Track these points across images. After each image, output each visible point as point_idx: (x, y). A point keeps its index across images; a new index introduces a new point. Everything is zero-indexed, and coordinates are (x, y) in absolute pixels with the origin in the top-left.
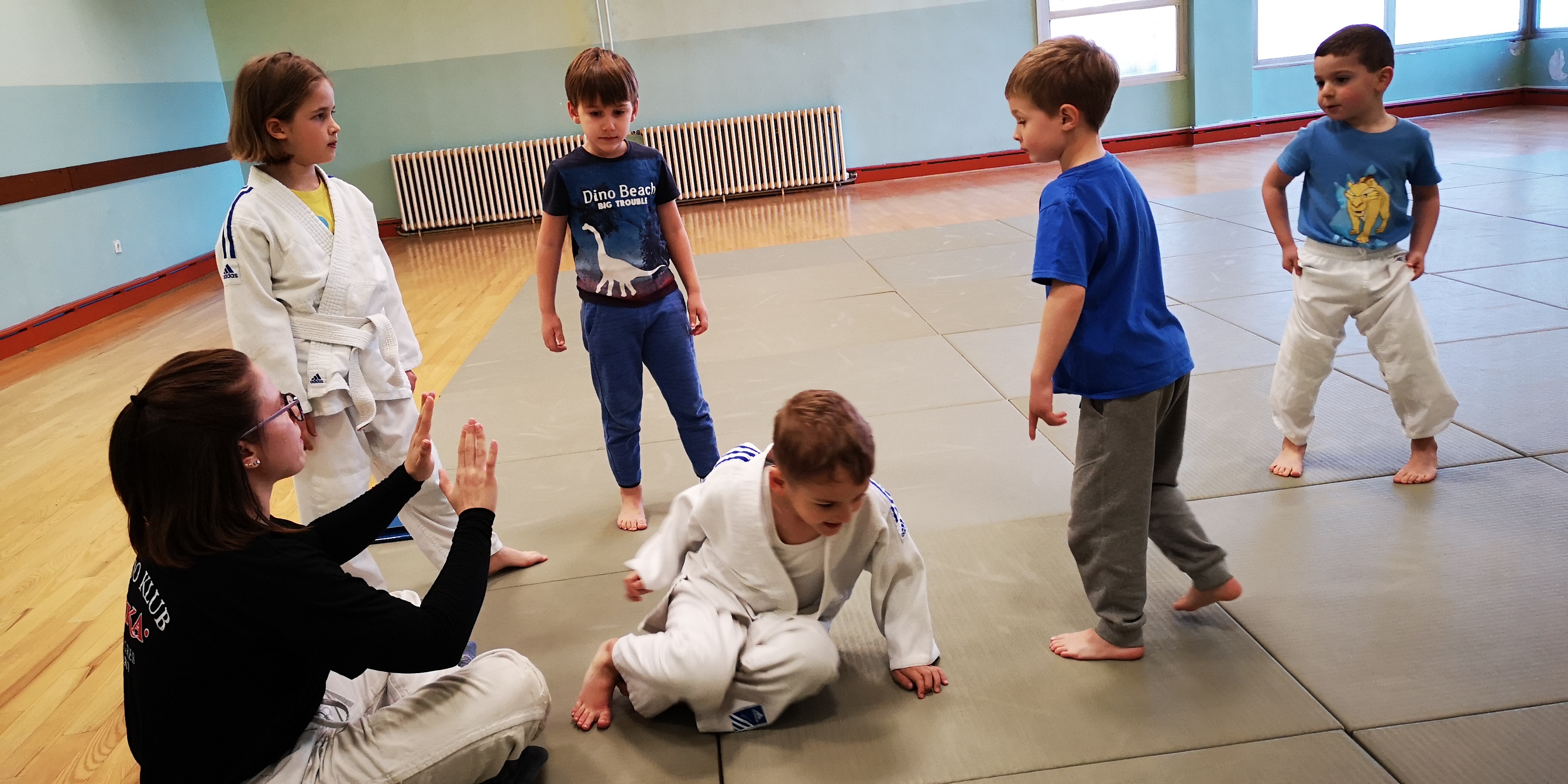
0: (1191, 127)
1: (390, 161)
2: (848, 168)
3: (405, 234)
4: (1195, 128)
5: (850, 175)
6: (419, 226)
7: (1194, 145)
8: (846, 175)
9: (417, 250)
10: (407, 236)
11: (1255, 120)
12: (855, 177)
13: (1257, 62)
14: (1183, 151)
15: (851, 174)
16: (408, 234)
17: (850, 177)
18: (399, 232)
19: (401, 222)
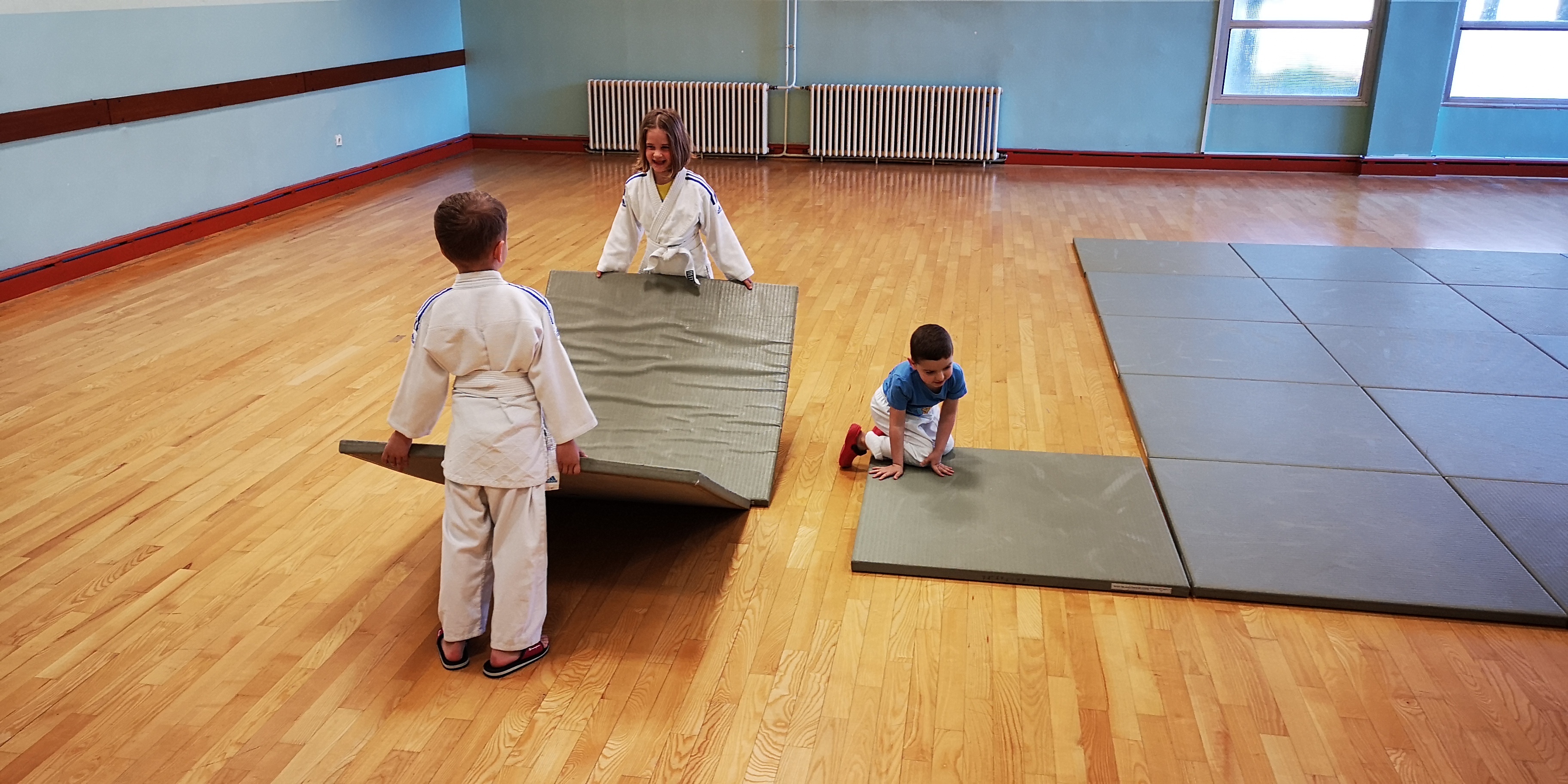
0: (1361, 156)
1: (587, 86)
2: (1000, 147)
3: (591, 152)
4: (1366, 158)
5: (1000, 155)
6: (603, 147)
7: (1361, 175)
8: (996, 155)
9: (598, 167)
10: (592, 153)
11: (1433, 158)
12: (1005, 157)
13: (1447, 97)
14: (1347, 182)
15: (1002, 155)
16: (594, 152)
17: (1000, 157)
18: (586, 149)
19: (588, 141)
